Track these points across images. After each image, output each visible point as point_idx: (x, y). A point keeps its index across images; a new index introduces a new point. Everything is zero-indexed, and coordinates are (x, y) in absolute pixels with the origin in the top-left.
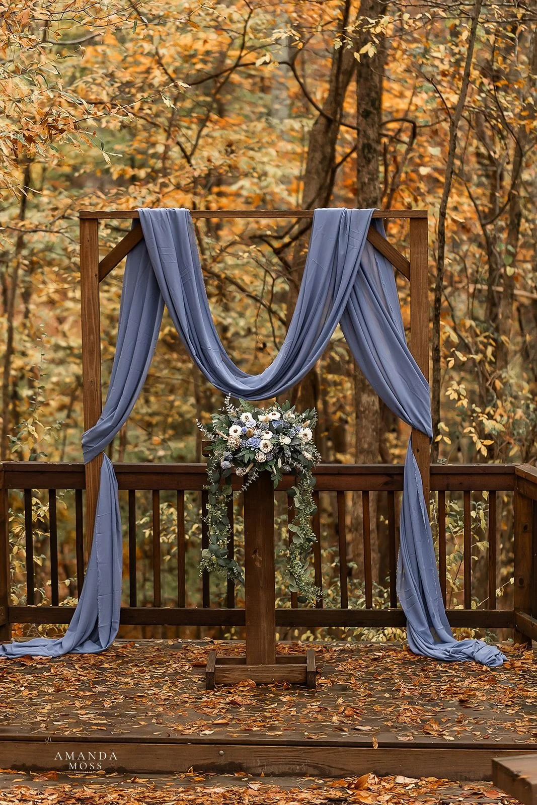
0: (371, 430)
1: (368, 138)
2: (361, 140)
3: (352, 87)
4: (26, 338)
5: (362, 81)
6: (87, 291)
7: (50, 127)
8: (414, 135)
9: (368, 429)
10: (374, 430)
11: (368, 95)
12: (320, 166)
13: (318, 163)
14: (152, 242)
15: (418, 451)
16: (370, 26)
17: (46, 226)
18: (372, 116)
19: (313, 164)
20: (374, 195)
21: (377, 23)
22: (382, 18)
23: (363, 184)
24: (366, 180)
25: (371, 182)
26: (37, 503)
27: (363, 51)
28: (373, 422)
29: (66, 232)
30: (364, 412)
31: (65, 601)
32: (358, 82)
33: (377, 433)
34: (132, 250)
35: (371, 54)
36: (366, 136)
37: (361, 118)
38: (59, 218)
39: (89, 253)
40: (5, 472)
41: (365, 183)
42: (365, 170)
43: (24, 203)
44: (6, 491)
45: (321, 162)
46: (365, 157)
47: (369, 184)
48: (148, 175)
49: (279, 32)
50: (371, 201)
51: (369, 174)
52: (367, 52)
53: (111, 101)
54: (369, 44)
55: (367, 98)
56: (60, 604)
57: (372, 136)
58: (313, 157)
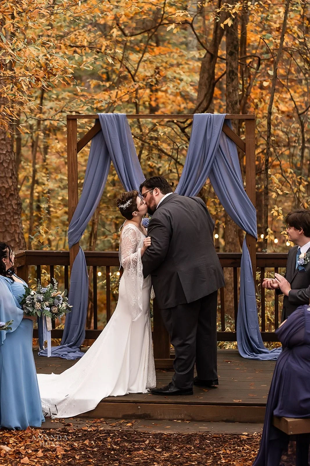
0: (233, 231)
1: (232, 67)
2: (228, 68)
3: (224, 39)
4: (44, 175)
5: (229, 35)
6: (70, 158)
7: (49, 73)
8: (259, 64)
9: (232, 231)
10: (235, 231)
11: (232, 43)
12: (207, 82)
13: (205, 79)
14: (106, 132)
15: (250, 246)
16: (229, 9)
17: (52, 117)
18: (234, 54)
19: (203, 80)
20: (235, 99)
21: (234, 7)
22: (236, 4)
23: (230, 93)
24: (231, 91)
25: (234, 92)
26: (45, 273)
27: (225, 23)
28: (234, 227)
29: (63, 120)
30: (230, 221)
31: (60, 326)
32: (227, 35)
33: (237, 233)
34: (95, 136)
35: (230, 25)
36: (231, 66)
37: (228, 56)
38: (59, 112)
39: (72, 137)
40: (26, 256)
41: (230, 92)
42: (231, 85)
43: (42, 98)
44: (27, 266)
45: (207, 79)
46: (230, 78)
47: (233, 92)
48: (110, 85)
49: (179, 12)
50: (233, 102)
51: (233, 87)
52: (228, 24)
53: (89, 45)
54: (229, 19)
55: (231, 45)
56: (57, 328)
57: (234, 66)
58: (203, 76)
